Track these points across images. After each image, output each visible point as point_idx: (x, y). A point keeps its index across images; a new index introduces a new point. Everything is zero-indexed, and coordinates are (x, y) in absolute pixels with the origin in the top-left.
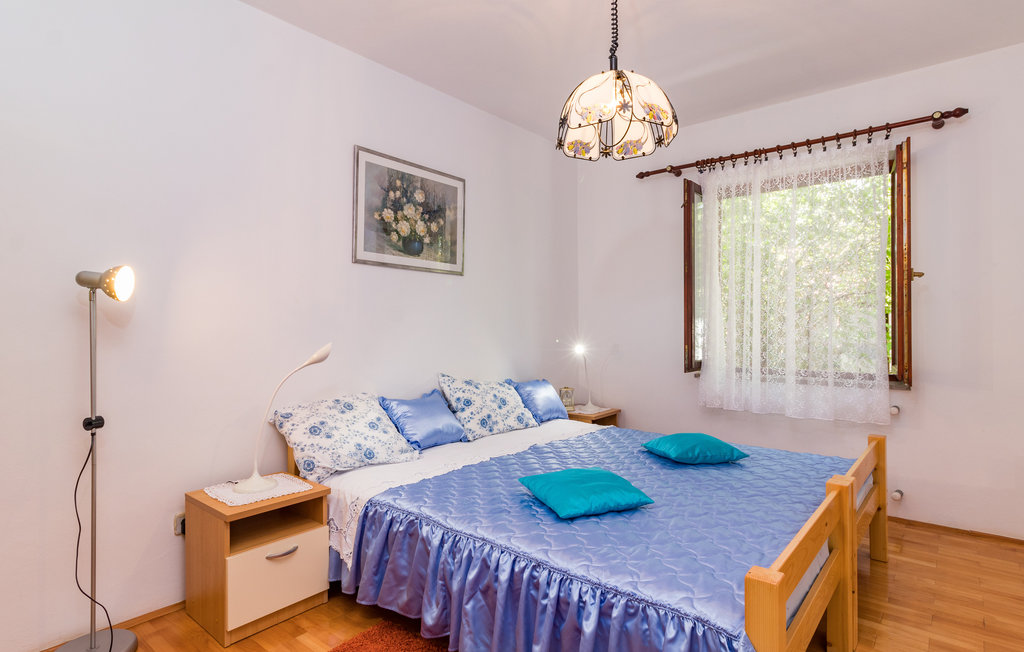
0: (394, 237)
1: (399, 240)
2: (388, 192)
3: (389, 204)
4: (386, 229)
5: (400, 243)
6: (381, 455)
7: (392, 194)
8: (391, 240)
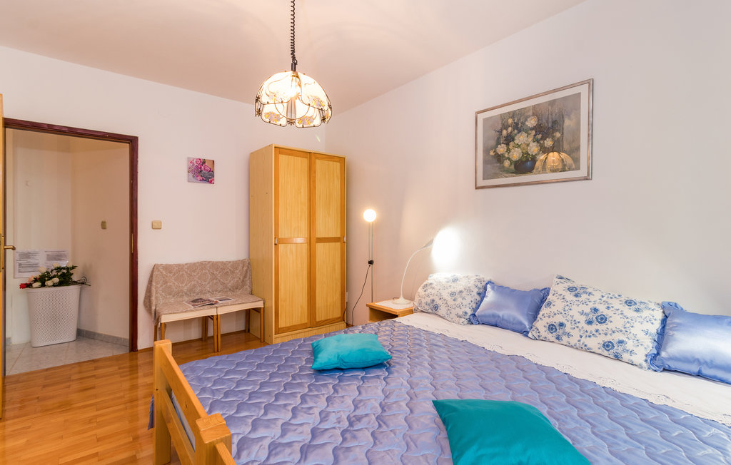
0: (507, 163)
1: (511, 164)
2: (501, 132)
3: (502, 140)
4: (499, 158)
5: (513, 167)
6: (442, 311)
7: (504, 132)
8: (504, 167)
